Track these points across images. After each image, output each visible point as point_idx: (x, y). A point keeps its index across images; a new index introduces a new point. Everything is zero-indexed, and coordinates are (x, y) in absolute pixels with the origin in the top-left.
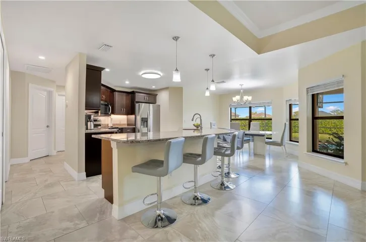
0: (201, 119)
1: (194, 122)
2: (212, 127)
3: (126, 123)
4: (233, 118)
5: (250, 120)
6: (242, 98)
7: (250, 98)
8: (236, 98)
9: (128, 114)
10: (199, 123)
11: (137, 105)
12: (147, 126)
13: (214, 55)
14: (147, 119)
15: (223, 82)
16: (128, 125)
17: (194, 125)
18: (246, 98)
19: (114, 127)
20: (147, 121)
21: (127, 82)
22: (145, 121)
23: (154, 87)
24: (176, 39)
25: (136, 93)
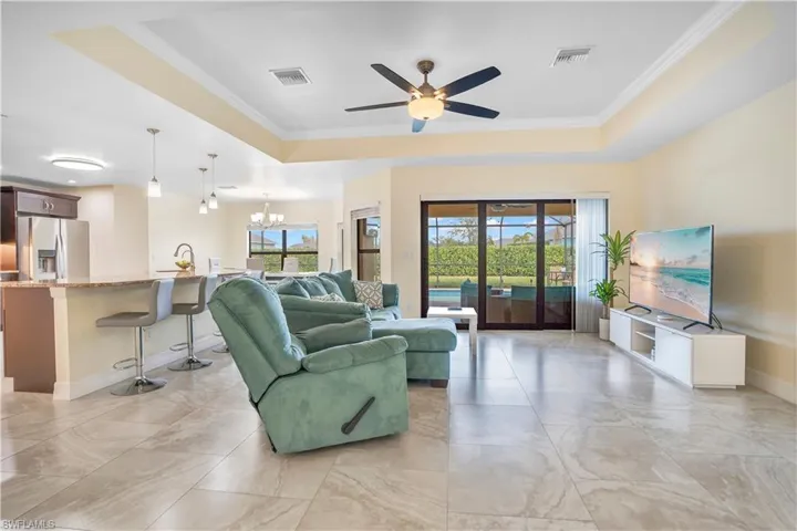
0: (192, 254)
1: (180, 259)
2: (213, 266)
4: (254, 248)
5: (284, 254)
6: (267, 216)
7: (281, 218)
8: (257, 217)
10: (189, 260)
13: (216, 156)
14: (55, 252)
15: (233, 187)
17: (177, 264)
18: (273, 217)
20: (54, 258)
22: (48, 258)
23: (72, 182)
24: (154, 131)
25: (19, 193)
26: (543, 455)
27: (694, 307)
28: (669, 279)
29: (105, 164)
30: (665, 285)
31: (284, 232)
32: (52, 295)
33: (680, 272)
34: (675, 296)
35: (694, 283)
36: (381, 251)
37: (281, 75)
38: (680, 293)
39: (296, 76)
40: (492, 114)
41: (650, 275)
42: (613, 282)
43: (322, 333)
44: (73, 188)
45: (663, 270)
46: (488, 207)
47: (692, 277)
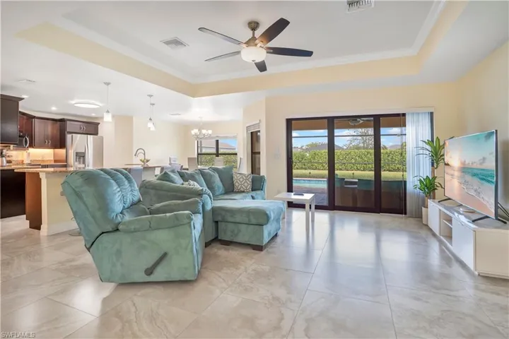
0: (144, 155)
2: (172, 162)
3: (52, 159)
5: (218, 154)
6: (200, 131)
7: (210, 132)
8: (195, 131)
9: (54, 146)
11: (69, 137)
12: (84, 163)
14: (84, 153)
15: (179, 114)
16: (55, 161)
19: (33, 163)
20: (84, 157)
21: (54, 109)
22: (81, 156)
23: (93, 115)
24: (108, 84)
25: (68, 122)
26: (283, 314)
27: (485, 203)
28: (468, 178)
29: (101, 105)
30: (466, 183)
31: (217, 141)
32: (41, 177)
33: (475, 171)
34: (472, 193)
35: (484, 182)
36: (261, 153)
37: (168, 43)
38: (476, 191)
39: (176, 42)
40: (309, 54)
41: (456, 174)
42: (434, 178)
43: (164, 206)
44: (96, 118)
45: (465, 170)
46: (336, 121)
47: (482, 176)
